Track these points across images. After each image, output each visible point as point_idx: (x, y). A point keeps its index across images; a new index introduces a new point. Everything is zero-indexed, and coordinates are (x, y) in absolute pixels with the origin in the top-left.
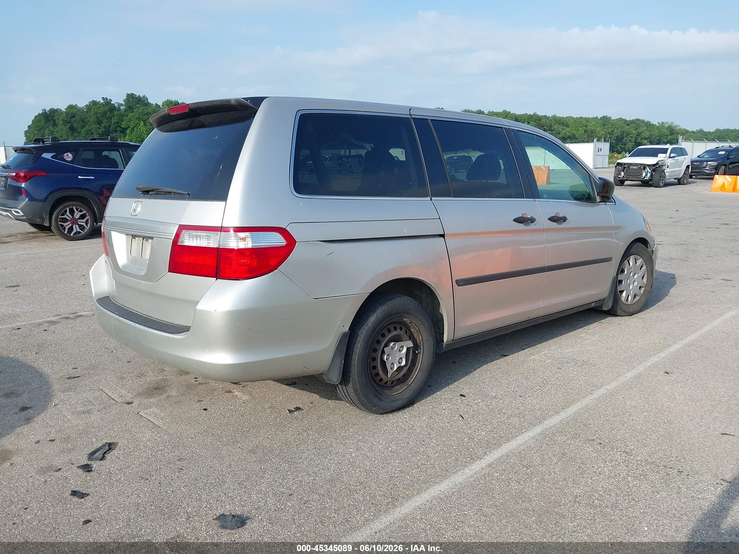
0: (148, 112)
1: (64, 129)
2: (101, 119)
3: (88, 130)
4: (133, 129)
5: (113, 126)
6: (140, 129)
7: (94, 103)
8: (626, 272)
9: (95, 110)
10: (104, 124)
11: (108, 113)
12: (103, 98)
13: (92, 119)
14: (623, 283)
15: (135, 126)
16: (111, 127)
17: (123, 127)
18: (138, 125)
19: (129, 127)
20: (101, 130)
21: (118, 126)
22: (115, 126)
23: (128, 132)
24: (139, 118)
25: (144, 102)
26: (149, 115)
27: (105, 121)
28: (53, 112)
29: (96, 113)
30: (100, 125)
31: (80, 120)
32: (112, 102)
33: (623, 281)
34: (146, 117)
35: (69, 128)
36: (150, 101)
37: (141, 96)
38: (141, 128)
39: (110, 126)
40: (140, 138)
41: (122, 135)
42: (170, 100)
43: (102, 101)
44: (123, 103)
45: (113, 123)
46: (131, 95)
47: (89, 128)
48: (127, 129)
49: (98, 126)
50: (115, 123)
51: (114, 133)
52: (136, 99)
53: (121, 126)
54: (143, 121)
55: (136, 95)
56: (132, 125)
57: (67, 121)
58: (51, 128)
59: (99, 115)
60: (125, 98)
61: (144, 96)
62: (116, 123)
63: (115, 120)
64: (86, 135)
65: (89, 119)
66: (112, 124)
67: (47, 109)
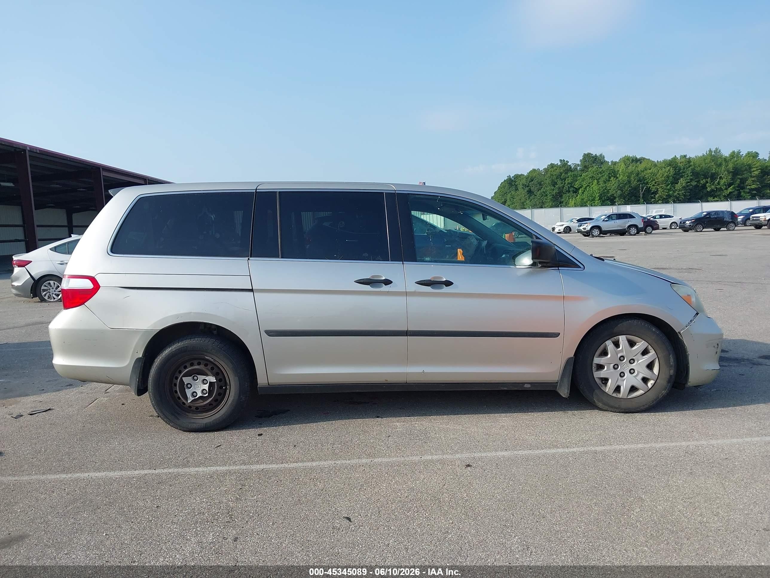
0: (602, 170)
1: (523, 193)
2: (556, 181)
3: (543, 192)
4: (586, 188)
5: (567, 187)
6: (592, 188)
7: (552, 166)
8: (609, 356)
9: (552, 173)
10: (558, 185)
11: (563, 174)
12: (561, 160)
13: (548, 181)
14: (606, 369)
15: (588, 186)
16: (565, 187)
17: (576, 187)
18: (591, 184)
19: (581, 187)
20: (554, 192)
21: (571, 187)
22: (569, 187)
23: (580, 191)
24: (593, 177)
25: (600, 161)
26: (603, 173)
27: (559, 182)
28: (517, 177)
29: (552, 175)
30: (555, 187)
31: (537, 183)
32: (568, 164)
33: (606, 367)
34: (600, 175)
35: (527, 191)
36: (606, 159)
37: (598, 155)
38: (594, 187)
39: (563, 187)
40: (592, 197)
41: (575, 195)
42: (628, 156)
43: (559, 164)
44: (579, 163)
45: (567, 184)
46: (588, 155)
47: (544, 190)
48: (579, 189)
49: (553, 188)
50: (568, 183)
51: (567, 193)
52: (592, 158)
53: (574, 186)
54: (596, 179)
55: (593, 154)
56: (585, 184)
57: (526, 185)
58: (513, 193)
59: (555, 177)
60: (581, 158)
61: (601, 155)
62: (570, 184)
63: (569, 181)
64: (541, 197)
65: (545, 181)
66: (565, 185)
67: (512, 175)
